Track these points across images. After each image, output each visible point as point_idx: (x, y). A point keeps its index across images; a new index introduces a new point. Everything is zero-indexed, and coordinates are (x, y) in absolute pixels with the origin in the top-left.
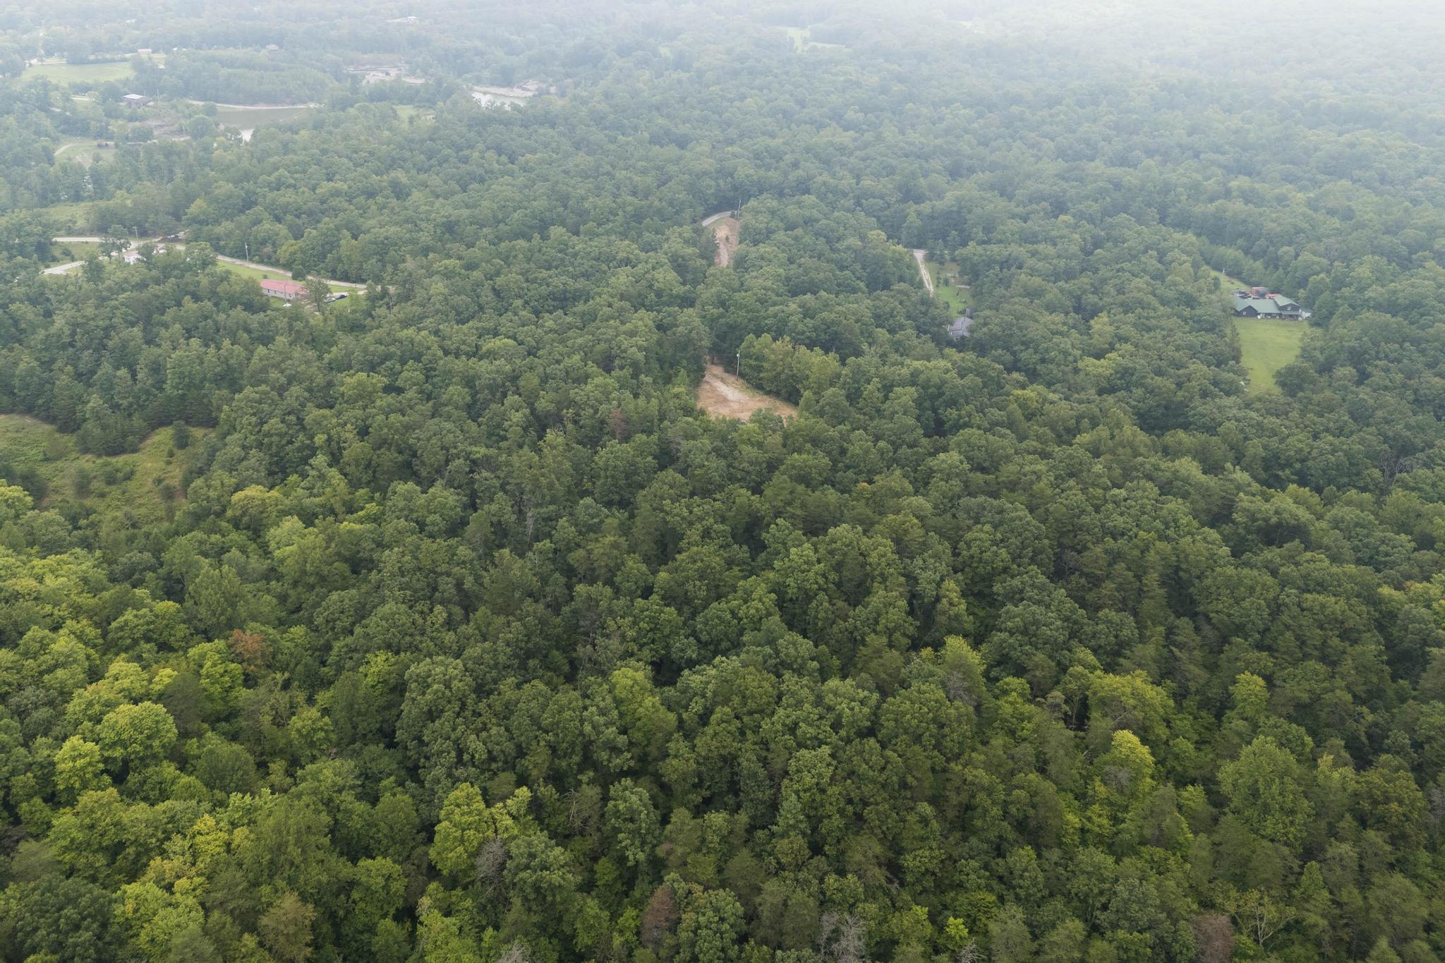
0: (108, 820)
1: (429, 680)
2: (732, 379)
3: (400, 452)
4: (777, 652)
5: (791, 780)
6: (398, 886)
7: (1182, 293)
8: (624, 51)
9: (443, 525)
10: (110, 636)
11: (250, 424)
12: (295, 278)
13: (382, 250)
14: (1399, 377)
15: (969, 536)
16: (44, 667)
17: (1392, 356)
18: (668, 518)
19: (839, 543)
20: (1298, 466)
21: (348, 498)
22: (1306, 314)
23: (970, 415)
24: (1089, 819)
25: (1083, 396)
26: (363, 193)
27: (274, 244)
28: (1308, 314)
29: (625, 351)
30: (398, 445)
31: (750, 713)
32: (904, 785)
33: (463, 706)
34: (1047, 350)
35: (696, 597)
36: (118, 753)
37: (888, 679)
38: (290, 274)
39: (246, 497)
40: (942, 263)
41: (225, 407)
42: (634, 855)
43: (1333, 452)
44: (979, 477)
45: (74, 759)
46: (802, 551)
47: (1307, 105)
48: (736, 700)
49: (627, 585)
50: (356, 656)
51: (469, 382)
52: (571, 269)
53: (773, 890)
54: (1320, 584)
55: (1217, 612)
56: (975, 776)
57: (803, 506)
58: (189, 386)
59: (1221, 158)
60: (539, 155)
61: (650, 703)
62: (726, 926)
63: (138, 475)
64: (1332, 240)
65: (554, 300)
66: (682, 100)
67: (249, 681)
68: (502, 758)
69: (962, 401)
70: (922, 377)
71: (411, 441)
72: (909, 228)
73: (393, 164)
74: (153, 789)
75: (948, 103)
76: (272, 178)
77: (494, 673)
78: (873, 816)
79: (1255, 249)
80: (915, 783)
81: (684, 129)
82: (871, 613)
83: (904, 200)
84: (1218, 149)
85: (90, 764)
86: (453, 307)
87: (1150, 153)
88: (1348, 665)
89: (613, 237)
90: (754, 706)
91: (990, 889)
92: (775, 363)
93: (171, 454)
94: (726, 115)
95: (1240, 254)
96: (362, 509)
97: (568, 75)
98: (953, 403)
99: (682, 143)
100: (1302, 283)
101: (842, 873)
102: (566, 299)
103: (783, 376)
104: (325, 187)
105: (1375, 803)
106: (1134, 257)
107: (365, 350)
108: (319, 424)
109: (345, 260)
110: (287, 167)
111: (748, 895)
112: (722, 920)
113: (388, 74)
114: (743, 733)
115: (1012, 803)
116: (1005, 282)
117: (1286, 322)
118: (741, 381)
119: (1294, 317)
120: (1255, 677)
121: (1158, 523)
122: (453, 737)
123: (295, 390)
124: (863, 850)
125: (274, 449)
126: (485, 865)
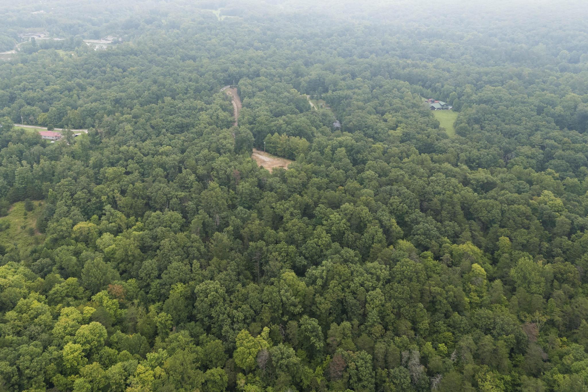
0: (100, 376)
1: (208, 291)
2: (262, 153)
3: (143, 199)
4: (342, 256)
5: (369, 304)
6: (226, 378)
7: (412, 103)
8: (149, 22)
9: (179, 227)
10: (50, 297)
11: (67, 195)
12: (49, 129)
13: (92, 113)
14: (495, 126)
15: (391, 201)
16: (32, 316)
17: (489, 119)
18: (276, 211)
19: (349, 211)
20: (477, 161)
21: (126, 221)
22: (450, 107)
23: (366, 156)
24: (471, 298)
25: (395, 144)
26: (66, 89)
27: (33, 115)
28: (451, 107)
29: (225, 146)
30: (142, 196)
31: (343, 281)
32: (411, 297)
33: (224, 300)
34: (377, 129)
35: (298, 240)
36: (88, 347)
37: (387, 259)
38: (46, 128)
39: (80, 227)
40: (317, 100)
41: (51, 190)
42: (319, 345)
43: (488, 155)
44: (384, 179)
45: (72, 353)
46: (335, 216)
47: (416, 32)
48: (337, 277)
49: (270, 239)
50: (167, 287)
51: (162, 166)
52: (180, 114)
53: (380, 347)
54: (512, 201)
55: (483, 217)
56: (435, 290)
57: (326, 198)
58: (27, 183)
59: (397, 53)
60: (136, 68)
61: (301, 284)
62: (368, 365)
63: (12, 226)
64: (451, 79)
65: (179, 128)
66: (187, 41)
67: (122, 306)
68: (250, 317)
69: (362, 151)
70: (344, 143)
71: (148, 194)
72: (303, 87)
73: (73, 76)
74: (106, 359)
75: (291, 38)
76: (21, 86)
77: (232, 284)
78: (404, 311)
79: (427, 85)
80: (415, 296)
81: (193, 53)
82: (370, 235)
83: (297, 77)
84: (394, 50)
85: (80, 354)
86: (138, 135)
87: (371, 53)
88: (533, 228)
89: (191, 100)
90: (345, 278)
91: (449, 331)
92: (282, 145)
93: (26, 214)
94: (207, 47)
95: (421, 87)
96: (135, 225)
97: (125, 33)
98: (358, 152)
99: (194, 59)
100: (447, 96)
101: (398, 335)
102: (183, 127)
103: (286, 149)
104: (48, 89)
105: (562, 274)
106: (390, 91)
107: (108, 158)
108: (101, 191)
109: (72, 120)
110: (26, 80)
111: (371, 350)
112: (366, 362)
113: (40, 37)
114: (343, 289)
115: (449, 297)
116: (349, 105)
117: (445, 111)
118: (266, 153)
119: (447, 109)
120: (506, 238)
121: (451, 187)
122: (226, 312)
123: (83, 178)
124: (405, 325)
125: (82, 205)
126: (261, 362)
